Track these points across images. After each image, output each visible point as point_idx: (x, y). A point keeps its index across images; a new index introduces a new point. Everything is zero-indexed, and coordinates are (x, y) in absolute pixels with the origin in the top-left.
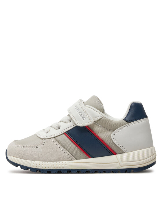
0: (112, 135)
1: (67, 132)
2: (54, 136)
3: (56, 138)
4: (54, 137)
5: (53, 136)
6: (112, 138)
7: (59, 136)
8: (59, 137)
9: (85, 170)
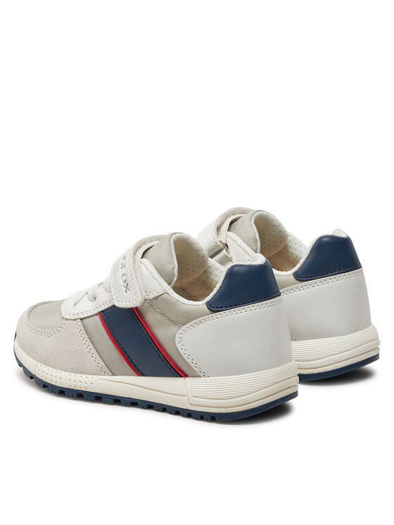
0: (177, 335)
1: (103, 311)
2: (82, 316)
3: (84, 321)
4: (81, 319)
5: (80, 317)
6: (177, 340)
7: (90, 317)
8: (90, 319)
9: (130, 401)
